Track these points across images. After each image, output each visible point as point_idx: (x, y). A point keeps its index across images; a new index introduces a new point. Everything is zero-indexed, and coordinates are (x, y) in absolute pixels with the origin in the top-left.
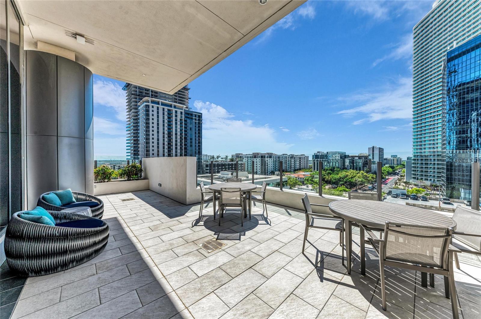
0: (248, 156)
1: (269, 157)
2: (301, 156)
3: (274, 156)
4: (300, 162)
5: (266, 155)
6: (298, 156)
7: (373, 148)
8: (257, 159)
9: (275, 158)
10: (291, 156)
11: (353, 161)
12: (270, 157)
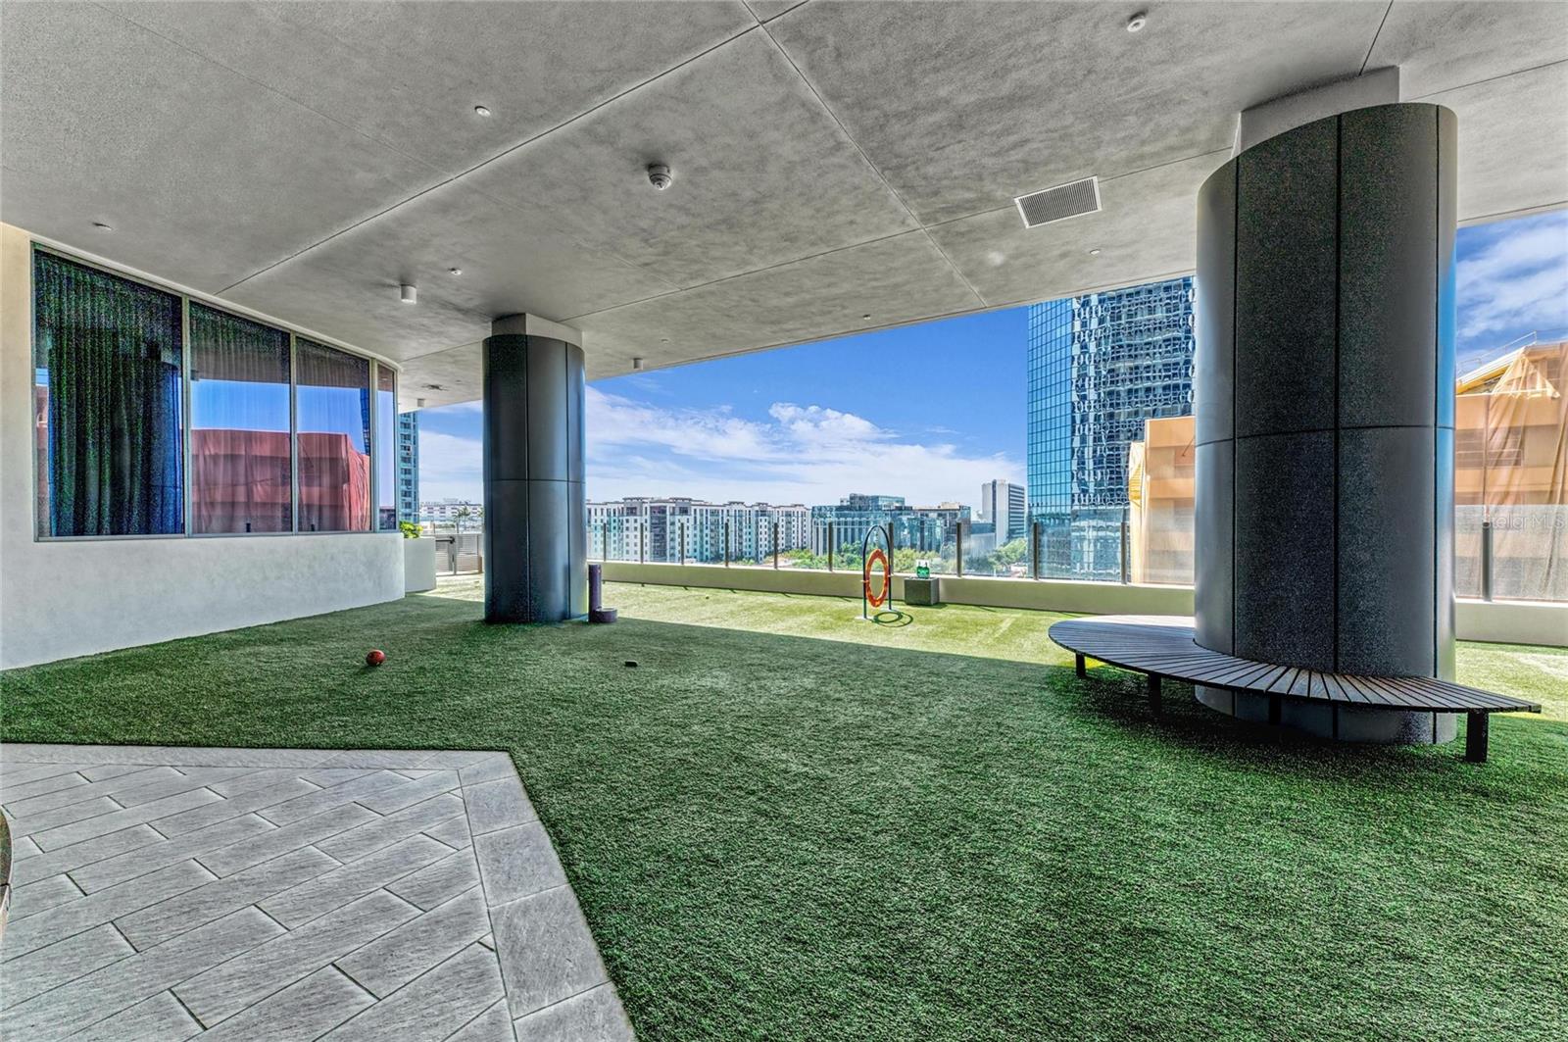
0: (612, 507)
1: (677, 511)
2: (792, 509)
3: (698, 508)
4: (787, 529)
5: (668, 505)
6: (780, 510)
7: (994, 483)
8: (638, 518)
9: (702, 515)
10: (757, 508)
11: (922, 523)
12: (684, 511)
